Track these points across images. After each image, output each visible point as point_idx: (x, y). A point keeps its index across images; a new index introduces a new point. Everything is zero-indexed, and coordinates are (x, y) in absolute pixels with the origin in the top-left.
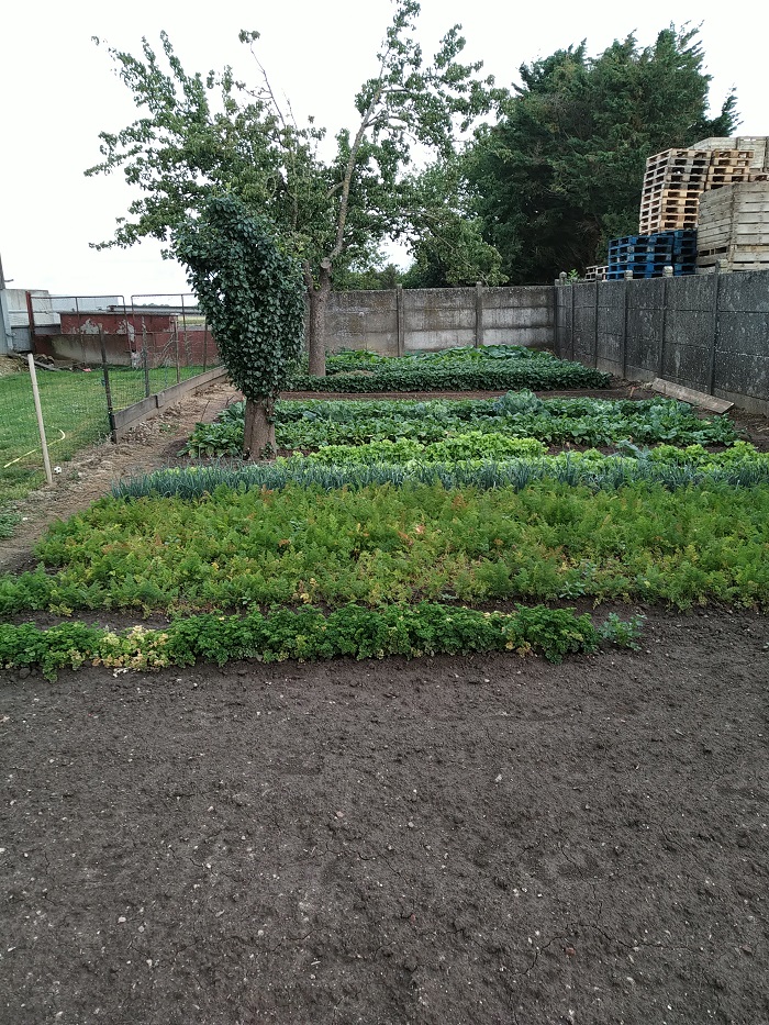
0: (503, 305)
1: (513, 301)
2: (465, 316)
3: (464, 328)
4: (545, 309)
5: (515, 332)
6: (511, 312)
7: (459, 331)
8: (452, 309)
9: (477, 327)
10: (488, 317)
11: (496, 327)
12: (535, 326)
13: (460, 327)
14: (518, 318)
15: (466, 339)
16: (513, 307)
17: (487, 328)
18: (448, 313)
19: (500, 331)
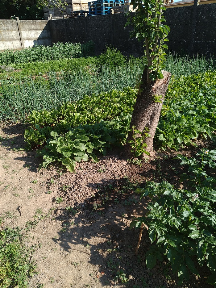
0: (30, 28)
1: (33, 27)
2: (14, 34)
3: (15, 40)
4: (46, 31)
6: (33, 32)
7: (13, 41)
8: (8, 30)
9: (20, 39)
10: (24, 34)
11: (28, 39)
12: (43, 38)
13: (13, 39)
15: (17, 45)
16: (34, 30)
17: (25, 39)
18: (6, 32)
19: (30, 41)
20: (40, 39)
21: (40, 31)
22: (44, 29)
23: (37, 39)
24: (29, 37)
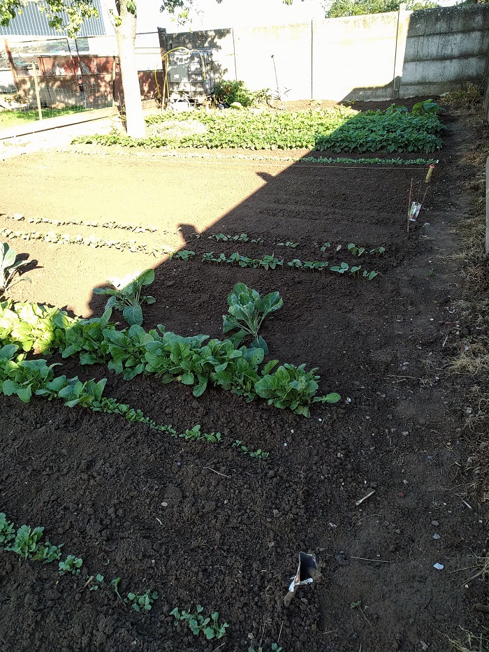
0: (428, 31)
1: (441, 26)
4: (478, 34)
5: (439, 64)
6: (436, 40)
12: (464, 56)
14: (444, 46)
16: (440, 34)
19: (420, 66)
20: (451, 58)
21: (459, 37)
22: (474, 30)
23: (443, 58)
24: (420, 52)
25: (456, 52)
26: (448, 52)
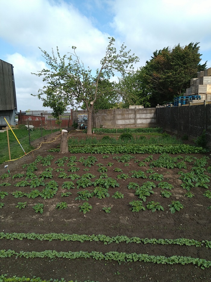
0: (142, 113)
2: (132, 116)
3: (132, 119)
6: (144, 115)
7: (130, 120)
8: (129, 114)
9: (135, 119)
10: (138, 116)
11: (140, 119)
13: (131, 119)
15: (132, 122)
16: (145, 113)
17: (138, 119)
18: (127, 115)
19: (141, 120)
20: (148, 119)
21: (149, 114)
22: (152, 113)
23: (146, 119)
25: (149, 117)
26: (147, 117)
